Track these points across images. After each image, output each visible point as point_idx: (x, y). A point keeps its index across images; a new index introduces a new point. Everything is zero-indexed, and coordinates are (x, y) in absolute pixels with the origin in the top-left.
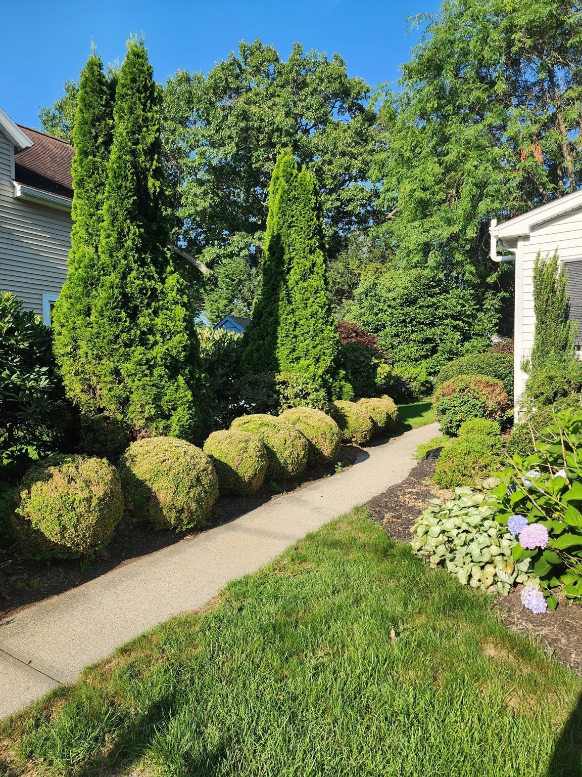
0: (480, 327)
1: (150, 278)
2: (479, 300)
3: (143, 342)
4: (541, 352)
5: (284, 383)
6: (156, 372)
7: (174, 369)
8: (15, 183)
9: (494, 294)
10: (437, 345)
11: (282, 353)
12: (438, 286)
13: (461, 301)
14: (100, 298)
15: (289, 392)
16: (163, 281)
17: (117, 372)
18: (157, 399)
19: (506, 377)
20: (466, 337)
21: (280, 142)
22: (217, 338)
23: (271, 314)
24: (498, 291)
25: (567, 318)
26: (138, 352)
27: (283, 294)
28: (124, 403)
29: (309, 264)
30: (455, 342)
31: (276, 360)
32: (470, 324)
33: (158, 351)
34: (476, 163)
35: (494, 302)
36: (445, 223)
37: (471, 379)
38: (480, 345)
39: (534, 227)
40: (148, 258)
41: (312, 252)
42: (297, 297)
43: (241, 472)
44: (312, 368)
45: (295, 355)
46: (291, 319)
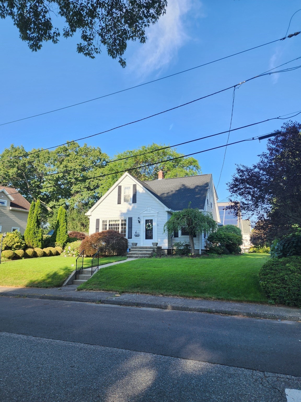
1: (37, 230)
3: (36, 238)
5: (56, 244)
6: (37, 241)
7: (39, 241)
8: (10, 207)
11: (57, 239)
14: (31, 232)
15: (57, 245)
16: (39, 230)
17: (33, 241)
18: (37, 244)
22: (46, 236)
23: (56, 233)
26: (35, 239)
27: (58, 229)
28: (33, 245)
29: (63, 225)
31: (56, 240)
33: (38, 239)
40: (37, 227)
41: (64, 223)
42: (61, 230)
43: (46, 253)
44: (62, 242)
45: (59, 239)
46: (59, 234)
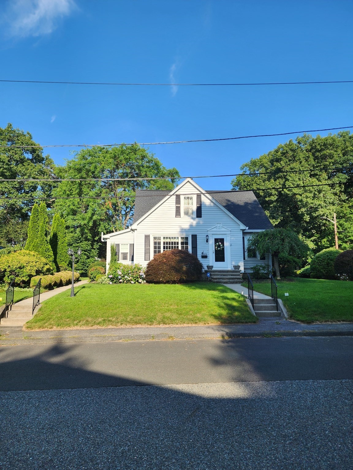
0: (93, 254)
2: (92, 245)
4: (112, 261)
9: (97, 244)
10: (79, 260)
12: (80, 240)
13: (87, 246)
15: (63, 269)
19: (105, 267)
20: (88, 258)
21: (3, 167)
24: (98, 243)
25: (116, 255)
27: (58, 246)
30: (85, 259)
32: (89, 253)
34: (93, 204)
35: (97, 246)
36: (82, 219)
37: (98, 267)
38: (93, 260)
39: (111, 237)
41: (64, 237)
42: (61, 247)
44: (65, 264)
45: (61, 261)
46: (60, 253)
